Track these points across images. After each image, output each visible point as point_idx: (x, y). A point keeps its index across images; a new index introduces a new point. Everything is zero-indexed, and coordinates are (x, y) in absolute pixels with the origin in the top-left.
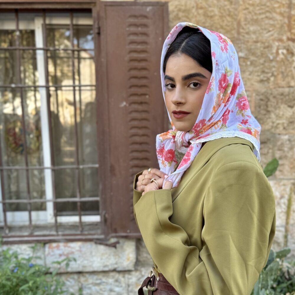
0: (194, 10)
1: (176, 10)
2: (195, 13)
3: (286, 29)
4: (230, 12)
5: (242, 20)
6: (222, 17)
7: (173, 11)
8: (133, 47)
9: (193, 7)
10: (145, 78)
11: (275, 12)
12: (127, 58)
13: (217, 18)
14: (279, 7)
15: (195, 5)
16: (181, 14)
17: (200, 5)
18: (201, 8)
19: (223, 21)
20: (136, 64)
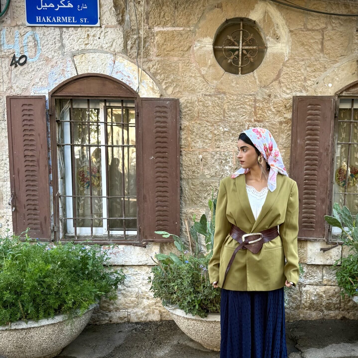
0: (196, 103)
2: (197, 105)
3: (253, 114)
4: (218, 104)
5: (226, 109)
6: (213, 107)
7: (184, 103)
8: (158, 124)
9: (196, 101)
10: (166, 142)
11: (246, 104)
12: (154, 131)
13: (210, 107)
14: (249, 101)
16: (188, 105)
18: (201, 101)
19: (215, 109)
20: (160, 134)
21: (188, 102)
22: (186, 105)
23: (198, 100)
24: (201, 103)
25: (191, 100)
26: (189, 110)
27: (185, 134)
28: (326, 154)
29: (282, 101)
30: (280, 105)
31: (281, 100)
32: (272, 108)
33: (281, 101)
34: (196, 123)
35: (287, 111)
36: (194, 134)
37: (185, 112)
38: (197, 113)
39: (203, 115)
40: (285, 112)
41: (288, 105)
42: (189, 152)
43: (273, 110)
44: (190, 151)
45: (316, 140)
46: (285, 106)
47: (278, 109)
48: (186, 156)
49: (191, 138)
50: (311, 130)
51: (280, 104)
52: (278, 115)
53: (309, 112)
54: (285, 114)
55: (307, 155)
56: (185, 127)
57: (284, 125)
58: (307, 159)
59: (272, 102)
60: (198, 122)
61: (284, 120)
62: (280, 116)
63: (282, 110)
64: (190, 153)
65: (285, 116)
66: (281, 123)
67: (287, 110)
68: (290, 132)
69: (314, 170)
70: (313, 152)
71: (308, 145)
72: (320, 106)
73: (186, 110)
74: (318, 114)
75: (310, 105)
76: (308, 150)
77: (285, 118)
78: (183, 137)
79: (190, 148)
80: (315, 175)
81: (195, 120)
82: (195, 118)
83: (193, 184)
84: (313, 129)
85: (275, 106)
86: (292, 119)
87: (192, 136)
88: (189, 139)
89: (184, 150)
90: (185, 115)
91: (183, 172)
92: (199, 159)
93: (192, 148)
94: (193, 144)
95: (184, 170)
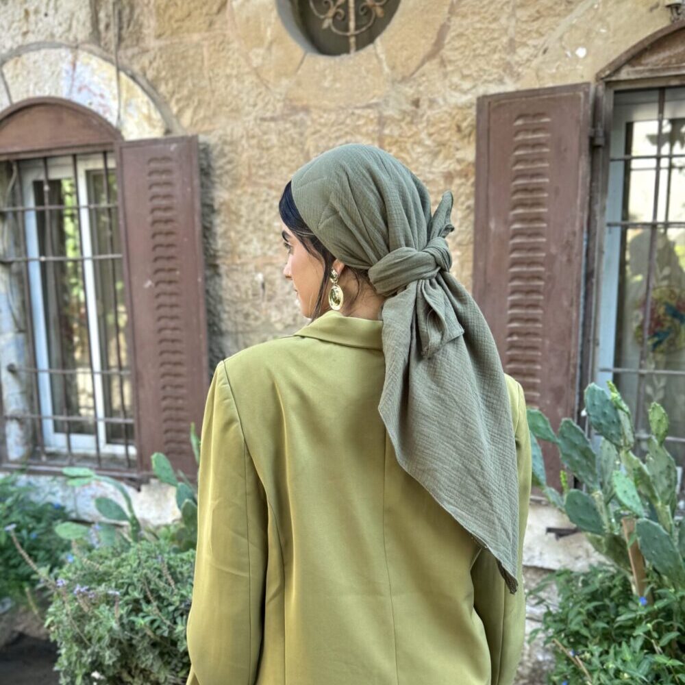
0: (244, 142)
1: (220, 142)
2: (246, 146)
4: (293, 139)
5: (312, 149)
6: (283, 148)
7: (216, 145)
8: (156, 202)
9: (242, 137)
10: (173, 245)
11: (361, 134)
13: (275, 150)
14: (365, 124)
15: (245, 133)
16: (227, 149)
17: (251, 133)
18: (253, 137)
19: (285, 154)
21: (225, 143)
22: (222, 150)
23: (248, 133)
24: (254, 142)
25: (232, 135)
26: (230, 162)
27: (223, 222)
28: (565, 259)
29: (450, 114)
30: (442, 125)
31: (446, 112)
32: (423, 135)
33: (446, 116)
34: (245, 192)
35: (466, 141)
36: (243, 221)
37: (221, 168)
38: (246, 168)
39: (261, 172)
40: (459, 145)
41: (464, 125)
42: (234, 267)
43: (428, 142)
44: (237, 265)
45: (539, 218)
46: (459, 129)
47: (439, 139)
48: (228, 276)
49: (238, 232)
50: (525, 190)
51: (443, 122)
52: (441, 156)
53: (520, 137)
54: (457, 149)
55: (515, 263)
56: (222, 204)
57: (457, 181)
58: (516, 277)
59: (425, 118)
60: (250, 190)
61: (458, 168)
62: (446, 158)
63: (449, 140)
64: (237, 270)
65: (459, 155)
66: (449, 177)
67: (464, 137)
68: (471, 202)
69: (534, 306)
70: (531, 255)
71: (517, 234)
72: (549, 117)
73: (221, 162)
74: (543, 141)
75: (520, 117)
76: (516, 248)
77: (459, 161)
78: (219, 230)
79: (236, 257)
80: (535, 320)
81: (244, 185)
82: (243, 180)
84: (530, 187)
85: (432, 130)
86: (477, 163)
87: (240, 228)
88: (232, 234)
89: (224, 264)
90: (221, 175)
91: (225, 316)
92: (257, 283)
93: (240, 258)
94: (242, 247)
95: (225, 312)
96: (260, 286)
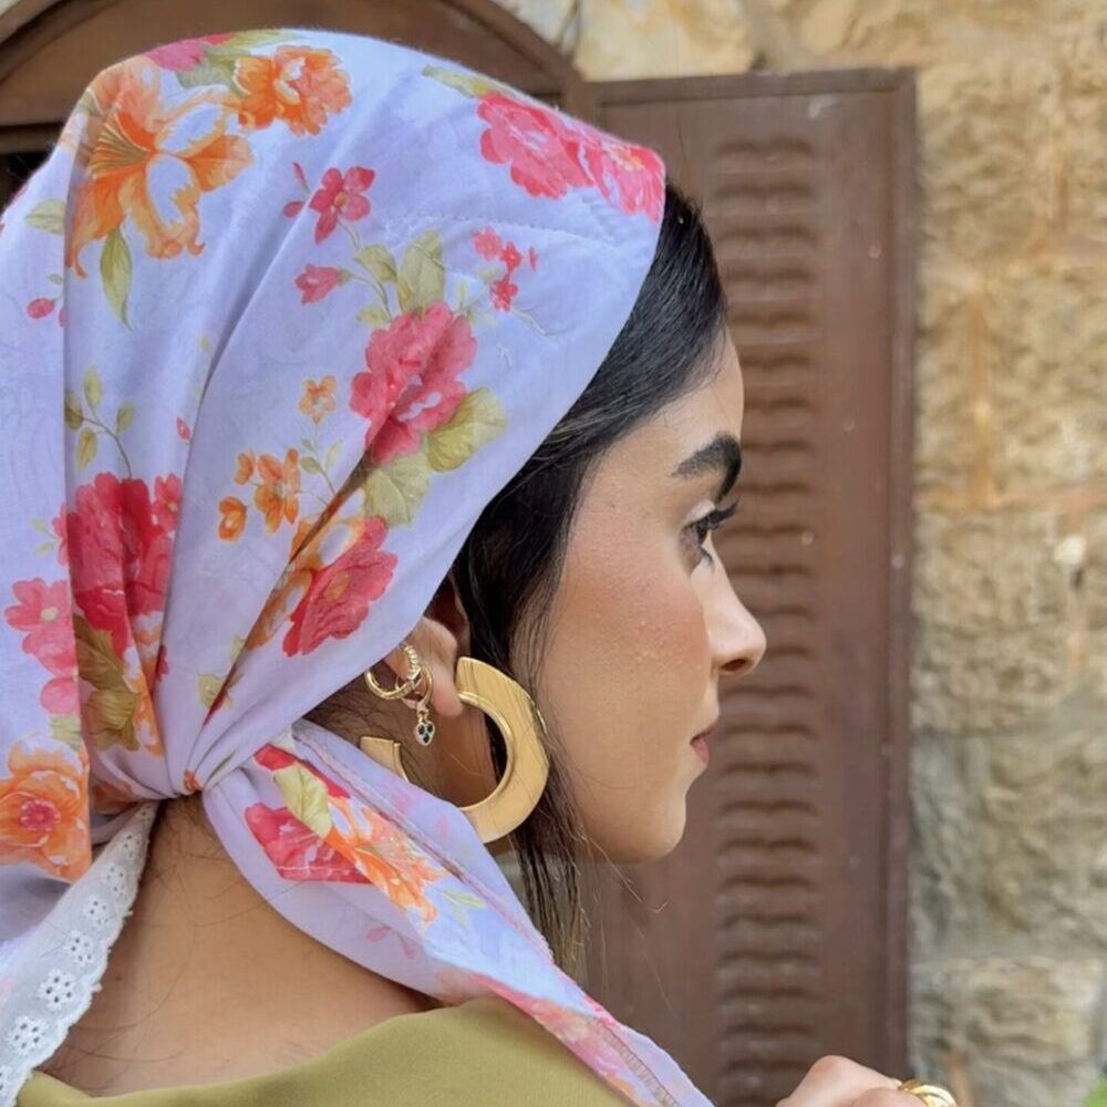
21: (977, 106)
22: (964, 131)
25: (1007, 81)
26: (990, 171)
27: (951, 369)
34: (1045, 272)
36: (1027, 364)
37: (956, 189)
38: (1052, 192)
42: (978, 519)
44: (987, 512)
48: (947, 549)
49: (1001, 403)
56: (951, 311)
60: (1062, 264)
64: (986, 530)
73: (958, 170)
78: (934, 396)
79: (990, 486)
81: (1038, 248)
82: (1037, 232)
83: (1000, 776)
87: (1012, 389)
88: (982, 411)
89: (938, 509)
90: (953, 214)
91: (926, 681)
92: (1057, 568)
93: (1001, 486)
94: (1014, 450)
95: (929, 666)
96: (1067, 580)
